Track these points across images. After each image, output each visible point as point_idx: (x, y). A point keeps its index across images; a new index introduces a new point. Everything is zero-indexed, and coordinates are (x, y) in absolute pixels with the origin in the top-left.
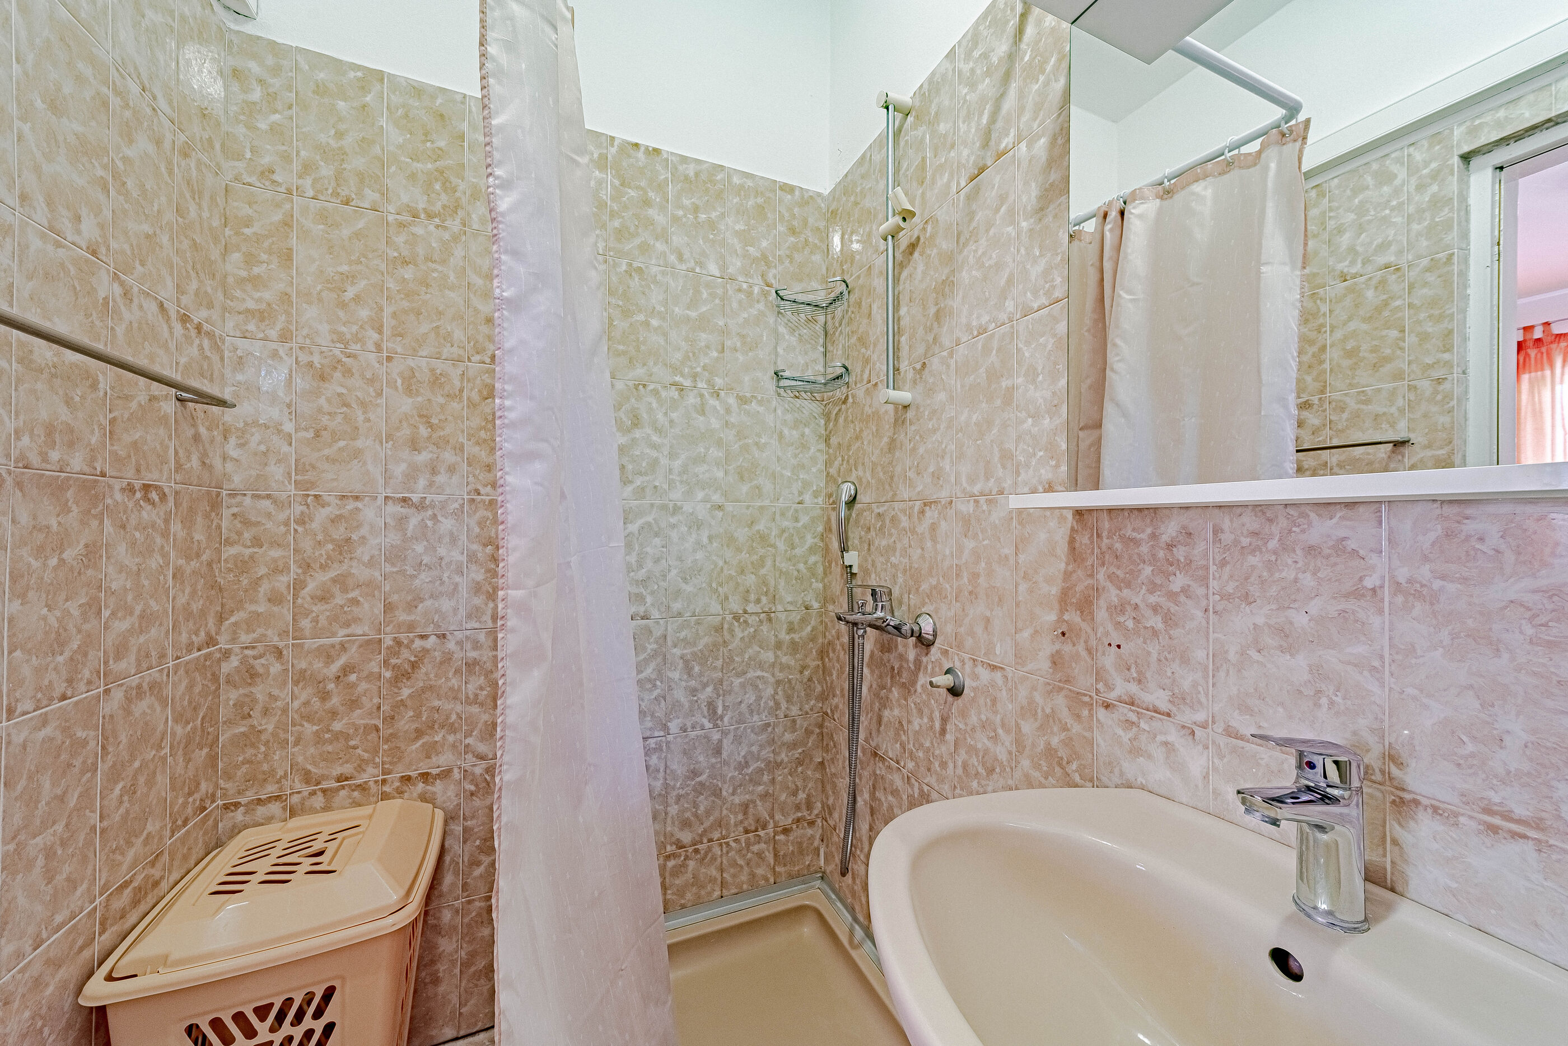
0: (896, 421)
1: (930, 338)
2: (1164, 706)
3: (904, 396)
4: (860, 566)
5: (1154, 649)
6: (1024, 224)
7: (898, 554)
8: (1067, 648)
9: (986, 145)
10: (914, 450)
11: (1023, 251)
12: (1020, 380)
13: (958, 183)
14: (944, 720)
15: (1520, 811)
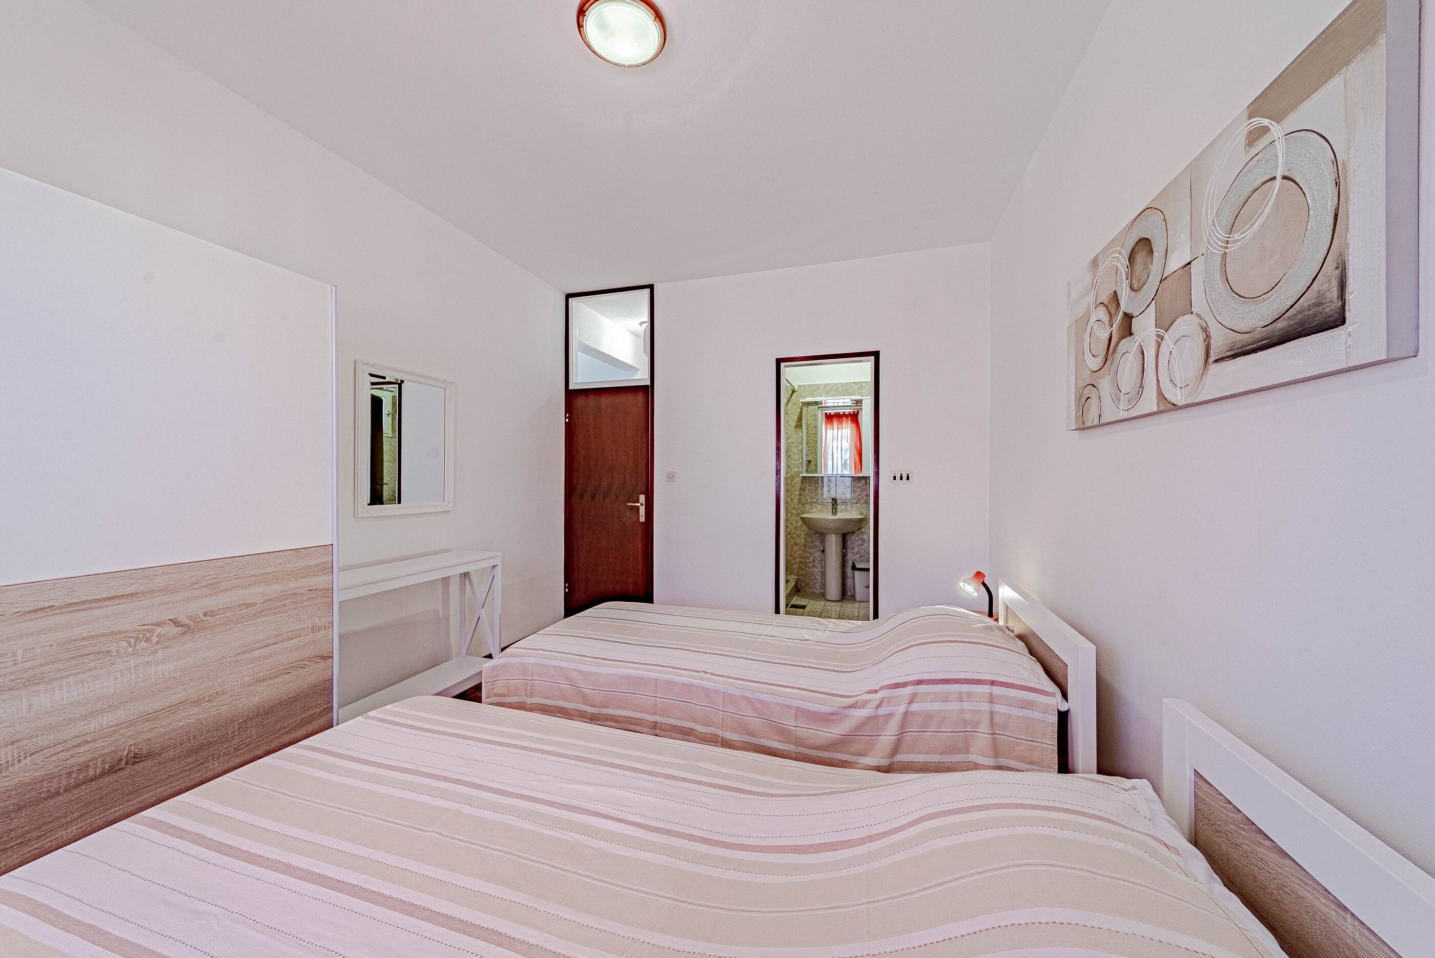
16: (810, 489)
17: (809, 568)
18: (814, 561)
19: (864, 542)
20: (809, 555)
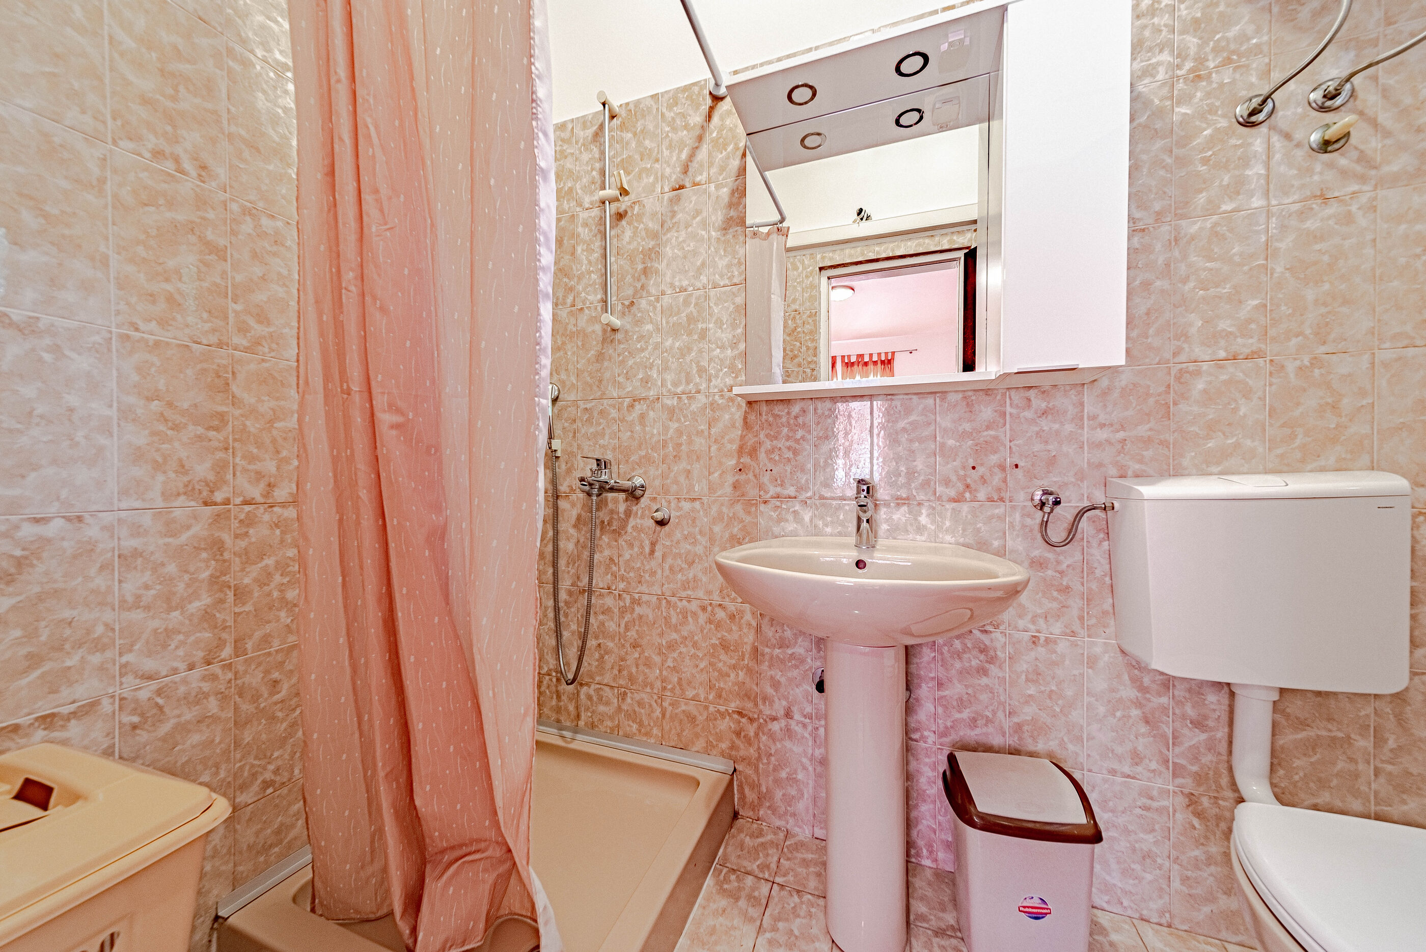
0: (604, 340)
1: (639, 285)
2: (793, 494)
3: (617, 322)
4: (562, 451)
5: (788, 468)
6: (713, 233)
7: (607, 437)
8: (743, 477)
9: (685, 172)
10: (623, 362)
11: (712, 249)
12: (711, 326)
13: (662, 188)
14: (653, 544)
15: (904, 496)
16: (772, 451)
17: (772, 736)
18: (788, 715)
19: (992, 660)
20: (770, 691)
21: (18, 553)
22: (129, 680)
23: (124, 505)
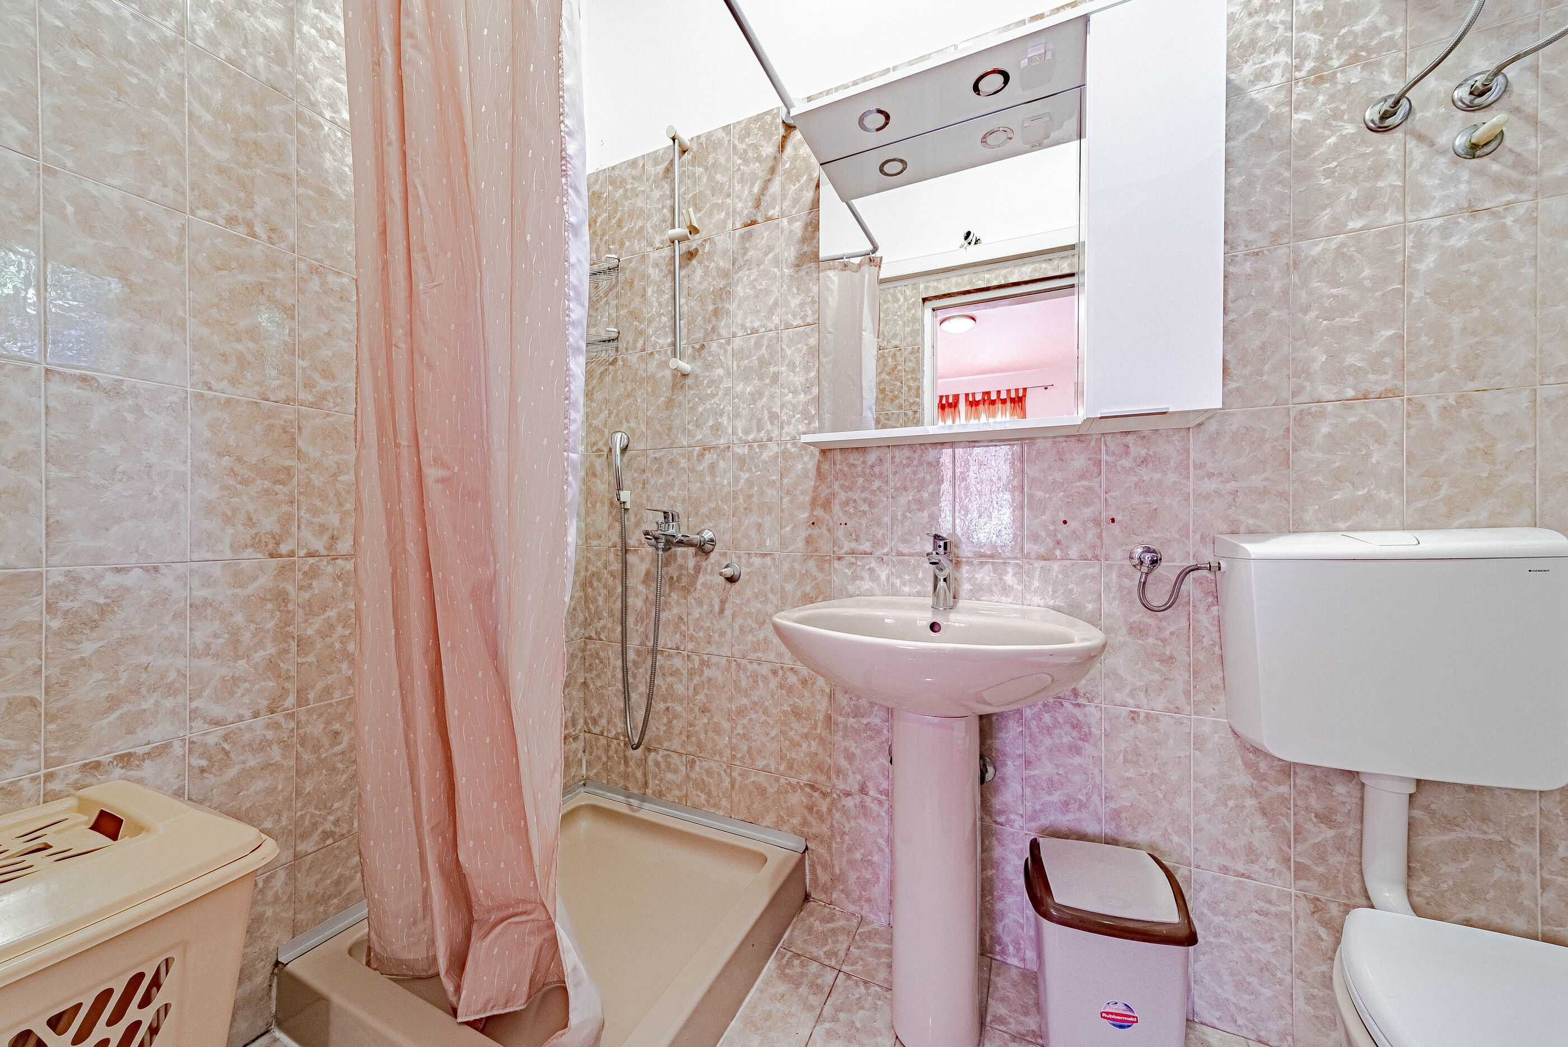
0: (674, 386)
1: (709, 328)
2: (868, 550)
3: (686, 366)
4: (631, 502)
5: (864, 522)
6: (786, 270)
7: (676, 489)
8: (815, 531)
9: (757, 205)
10: (693, 409)
11: (785, 287)
12: (784, 369)
13: (734, 224)
14: (723, 602)
16: (847, 503)
17: (845, 812)
18: (863, 790)
19: (1085, 738)
20: (843, 763)
21: (102, 601)
22: (198, 724)
23: (196, 556)
